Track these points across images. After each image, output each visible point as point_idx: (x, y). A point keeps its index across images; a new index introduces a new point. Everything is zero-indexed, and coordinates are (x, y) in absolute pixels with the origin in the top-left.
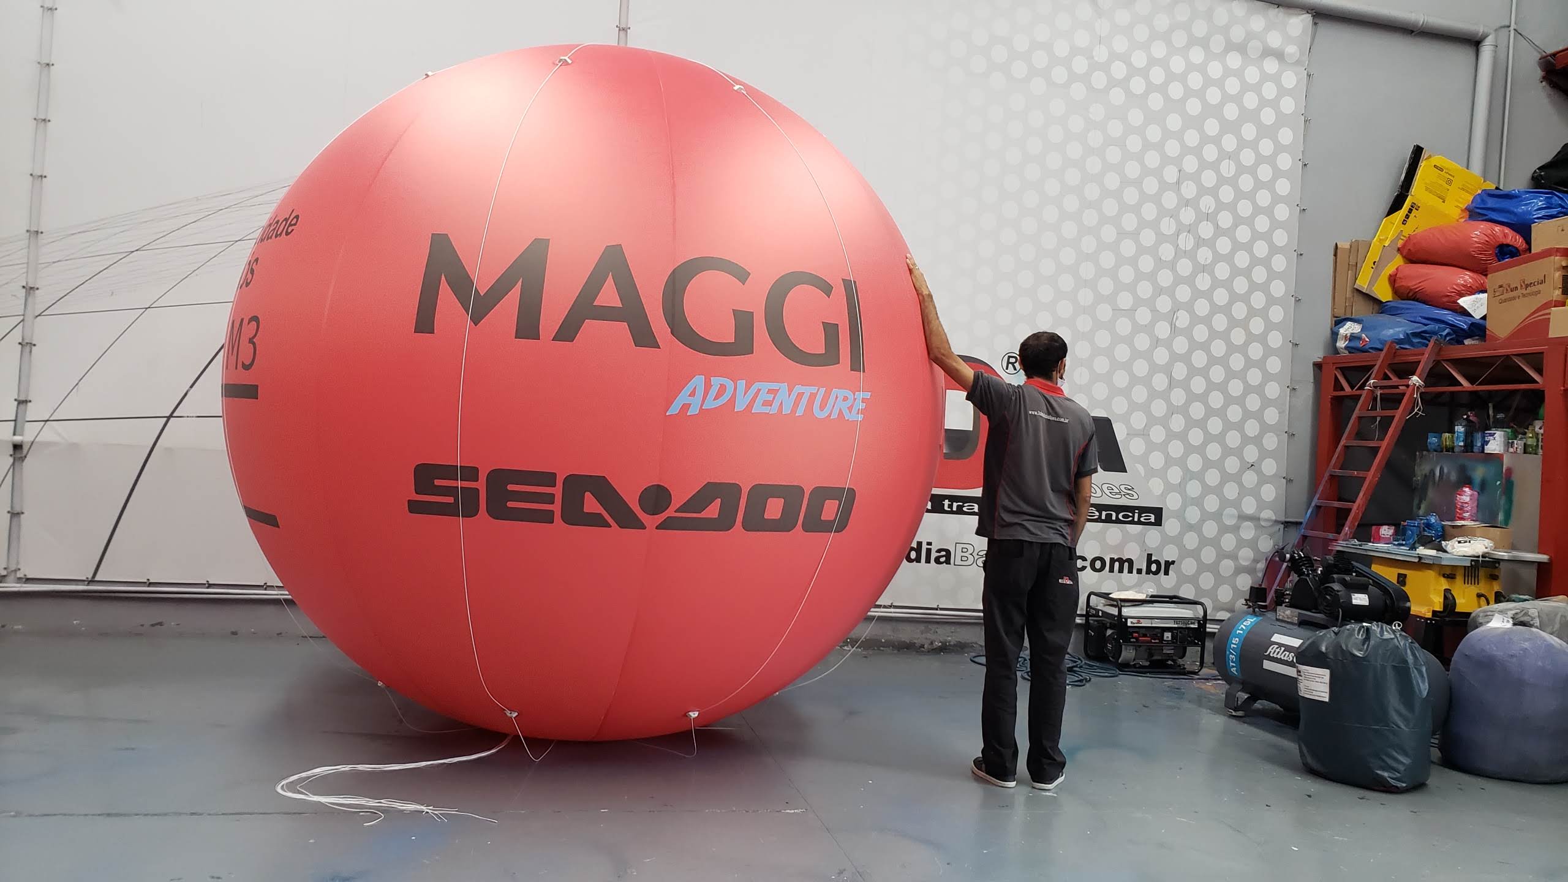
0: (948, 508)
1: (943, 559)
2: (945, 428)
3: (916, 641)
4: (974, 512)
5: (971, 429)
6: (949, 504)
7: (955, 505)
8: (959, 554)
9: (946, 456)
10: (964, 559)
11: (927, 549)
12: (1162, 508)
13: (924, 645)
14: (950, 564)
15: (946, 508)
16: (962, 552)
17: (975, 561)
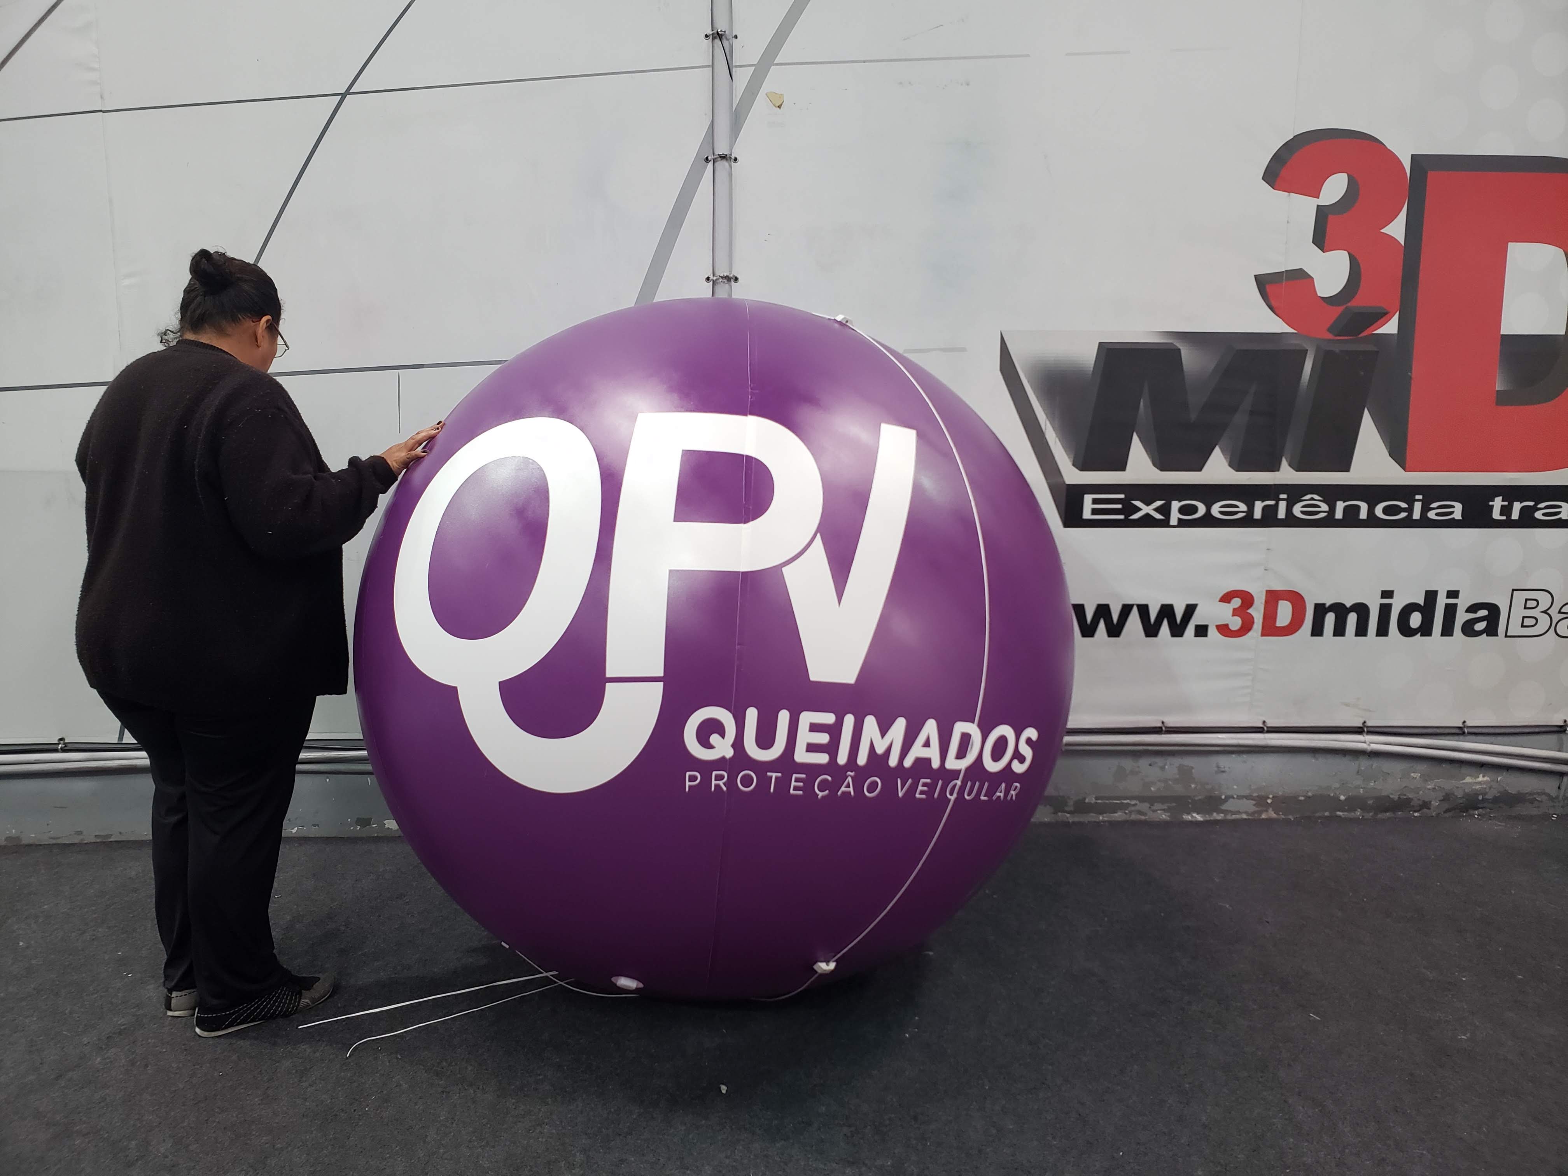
0: (1501, 515)
1: (1480, 626)
2: (1503, 332)
3: (1411, 796)
4: (1560, 519)
5: (1563, 332)
6: (1502, 506)
7: (1517, 506)
8: (1518, 612)
9: (1502, 399)
10: (1527, 622)
11: (1447, 605)
13: (1431, 801)
14: (1497, 636)
15: (1496, 515)
16: (1525, 608)
17: (1553, 626)
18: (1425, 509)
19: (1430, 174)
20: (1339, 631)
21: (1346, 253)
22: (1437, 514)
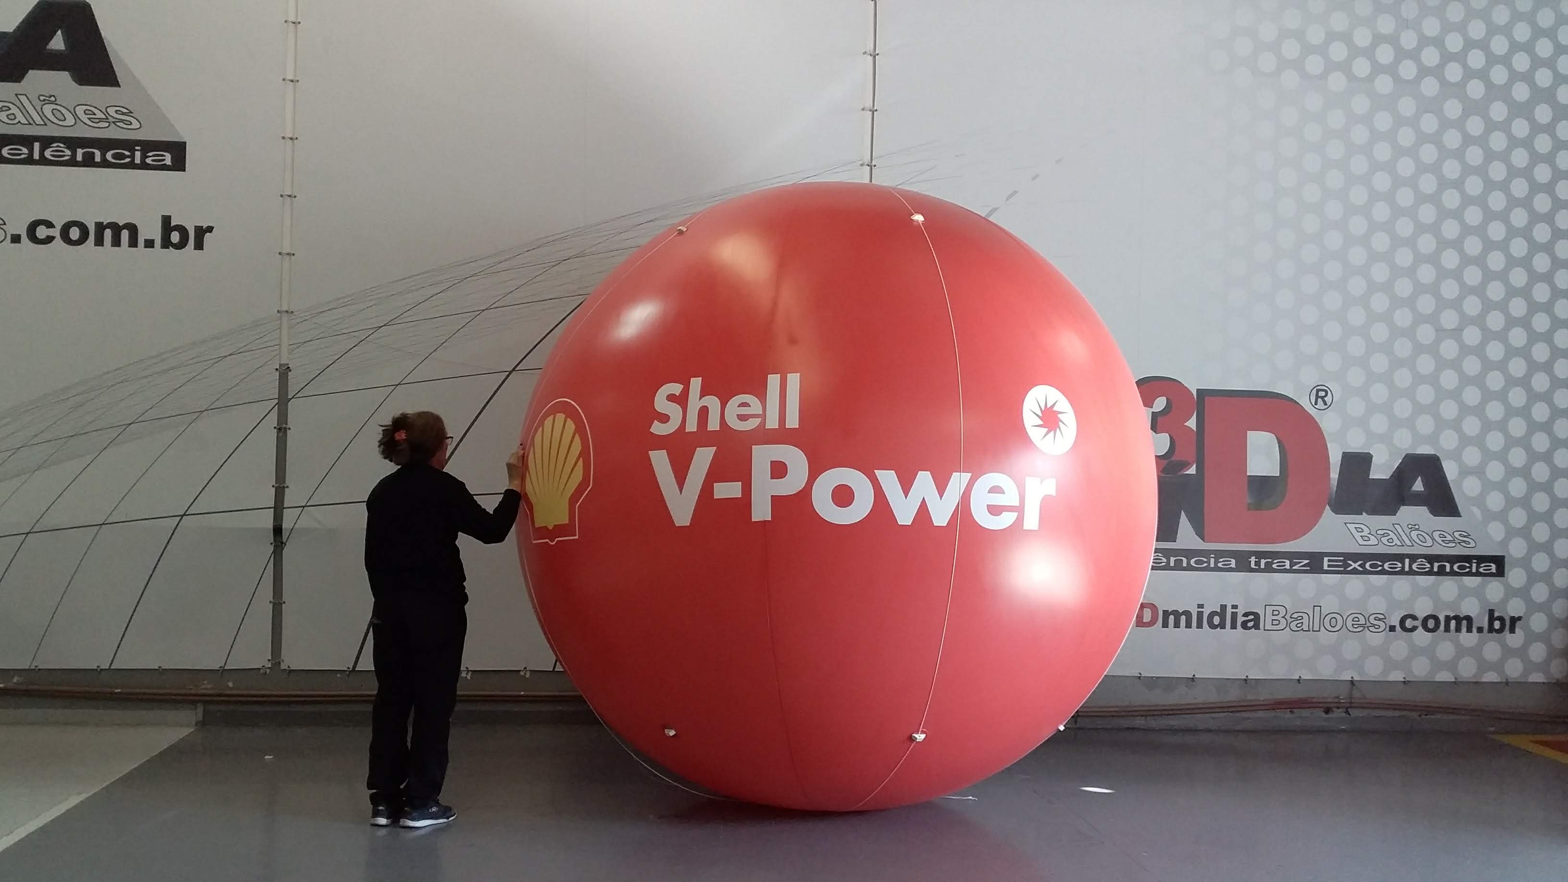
0: (1255, 566)
1: (1250, 624)
2: (1248, 474)
4: (1286, 569)
5: (1279, 475)
6: (1255, 561)
8: (1269, 618)
9: (1250, 507)
10: (1275, 622)
11: (1232, 612)
12: (1504, 557)
14: (1259, 629)
15: (1253, 565)
16: (1273, 615)
17: (1288, 624)
18: (1216, 562)
19: (1206, 398)
20: (1177, 625)
21: (1168, 434)
22: (1222, 565)
